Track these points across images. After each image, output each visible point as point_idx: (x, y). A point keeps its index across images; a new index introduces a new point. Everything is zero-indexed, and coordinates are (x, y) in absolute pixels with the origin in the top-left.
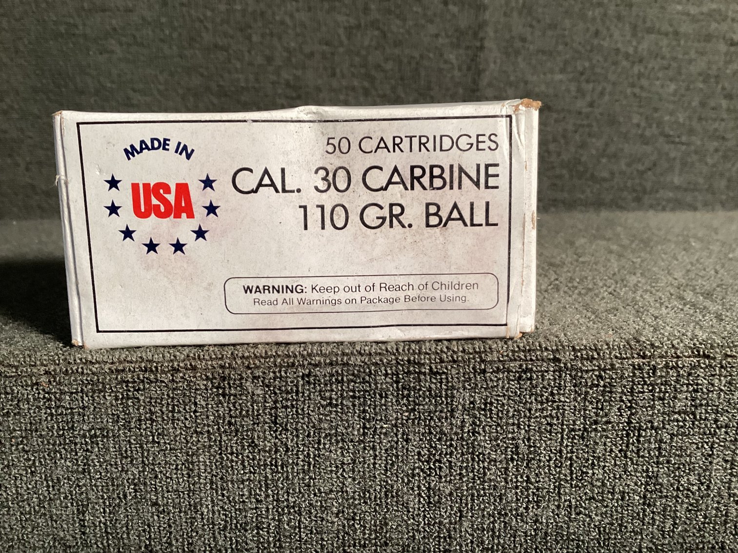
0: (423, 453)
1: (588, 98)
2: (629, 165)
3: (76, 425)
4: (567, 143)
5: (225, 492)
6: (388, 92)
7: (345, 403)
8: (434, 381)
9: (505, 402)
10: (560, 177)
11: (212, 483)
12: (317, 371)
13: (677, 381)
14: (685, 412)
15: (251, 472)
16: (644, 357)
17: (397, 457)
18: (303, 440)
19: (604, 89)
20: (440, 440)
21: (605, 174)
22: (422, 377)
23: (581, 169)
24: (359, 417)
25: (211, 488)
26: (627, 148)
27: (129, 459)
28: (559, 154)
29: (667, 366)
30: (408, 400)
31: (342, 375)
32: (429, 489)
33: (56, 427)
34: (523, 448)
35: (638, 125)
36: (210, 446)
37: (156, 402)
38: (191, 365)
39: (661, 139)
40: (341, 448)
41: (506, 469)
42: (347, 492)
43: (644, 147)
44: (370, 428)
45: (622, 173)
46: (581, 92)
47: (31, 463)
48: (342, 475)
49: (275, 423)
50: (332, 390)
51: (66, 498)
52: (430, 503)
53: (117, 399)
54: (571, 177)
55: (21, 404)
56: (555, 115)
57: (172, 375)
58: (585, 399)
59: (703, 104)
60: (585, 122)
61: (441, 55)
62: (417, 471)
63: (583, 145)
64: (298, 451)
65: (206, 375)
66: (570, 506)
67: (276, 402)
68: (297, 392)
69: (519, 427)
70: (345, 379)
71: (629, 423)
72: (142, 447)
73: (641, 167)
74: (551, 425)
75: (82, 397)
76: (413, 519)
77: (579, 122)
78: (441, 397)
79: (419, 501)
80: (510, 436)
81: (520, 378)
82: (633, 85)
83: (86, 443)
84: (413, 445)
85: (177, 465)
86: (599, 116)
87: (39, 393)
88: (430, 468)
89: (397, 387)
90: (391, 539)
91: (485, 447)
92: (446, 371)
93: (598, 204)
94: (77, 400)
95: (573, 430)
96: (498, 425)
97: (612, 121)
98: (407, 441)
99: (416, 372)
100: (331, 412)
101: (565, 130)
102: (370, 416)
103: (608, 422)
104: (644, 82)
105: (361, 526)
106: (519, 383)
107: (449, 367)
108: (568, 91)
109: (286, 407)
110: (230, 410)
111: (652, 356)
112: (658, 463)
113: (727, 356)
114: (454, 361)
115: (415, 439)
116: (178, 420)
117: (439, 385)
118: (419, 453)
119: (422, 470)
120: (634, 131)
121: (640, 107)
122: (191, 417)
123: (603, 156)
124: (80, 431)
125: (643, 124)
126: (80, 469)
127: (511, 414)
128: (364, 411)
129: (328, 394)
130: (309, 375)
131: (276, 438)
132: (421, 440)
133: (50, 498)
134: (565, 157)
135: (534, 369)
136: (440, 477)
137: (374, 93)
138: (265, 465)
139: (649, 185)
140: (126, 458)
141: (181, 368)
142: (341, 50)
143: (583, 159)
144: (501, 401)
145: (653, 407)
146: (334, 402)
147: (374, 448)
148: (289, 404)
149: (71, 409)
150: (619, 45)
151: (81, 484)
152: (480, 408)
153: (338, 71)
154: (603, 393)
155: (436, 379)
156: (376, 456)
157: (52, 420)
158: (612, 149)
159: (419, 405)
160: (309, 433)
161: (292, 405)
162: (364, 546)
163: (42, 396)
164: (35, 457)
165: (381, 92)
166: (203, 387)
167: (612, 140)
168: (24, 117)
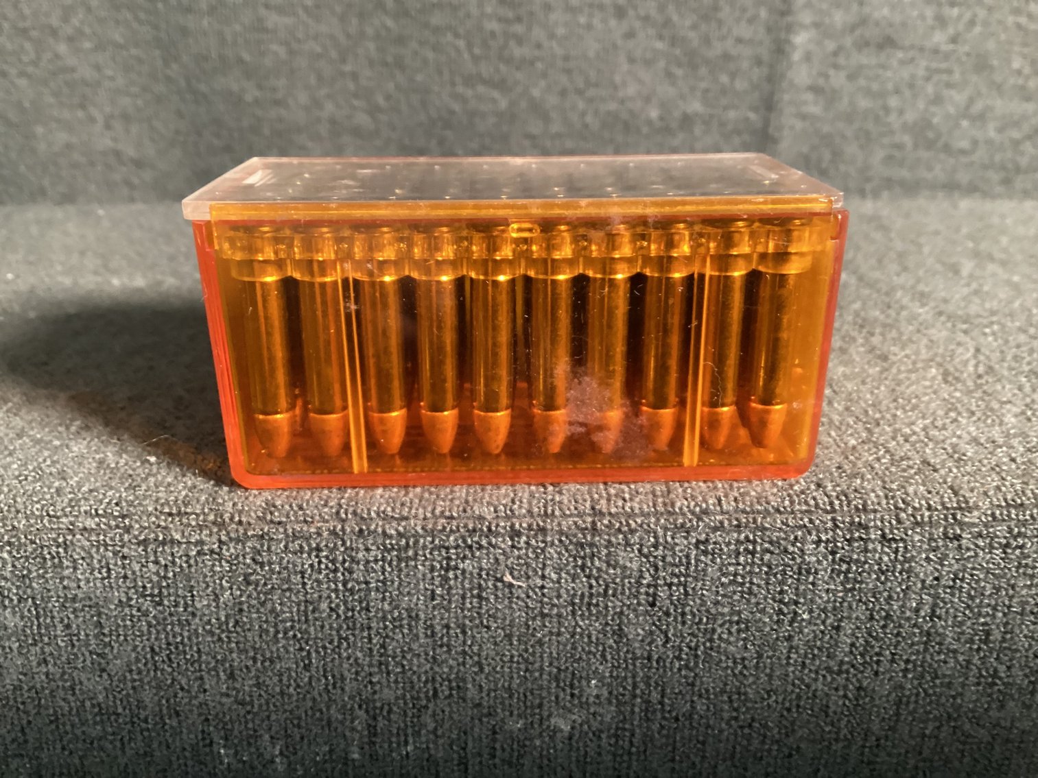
0: (858, 645)
1: (951, 31)
2: (1000, 130)
3: (372, 604)
4: (915, 96)
5: (576, 692)
6: (653, 13)
7: (755, 580)
8: (886, 550)
9: (982, 576)
10: (899, 147)
15: (613, 666)
17: (820, 649)
18: (690, 628)
19: (975, 15)
20: (884, 627)
21: (964, 144)
22: (871, 546)
23: (931, 135)
24: (774, 599)
25: (558, 686)
26: (1001, 106)
27: (445, 649)
28: (901, 112)
30: (846, 577)
31: (754, 542)
33: (342, 608)
35: (1019, 72)
36: (559, 634)
37: (488, 574)
38: (538, 525)
40: (745, 639)
42: (745, 694)
43: (1024, 104)
44: (789, 613)
45: (989, 142)
46: (941, 21)
47: (304, 654)
48: (741, 673)
49: (653, 605)
50: (739, 564)
51: (352, 698)
52: (858, 705)
53: (432, 569)
54: (916, 146)
55: (293, 577)
56: (900, 55)
57: (512, 539)
60: (944, 66)
62: (845, 667)
63: (937, 100)
64: (682, 642)
65: (561, 541)
67: (655, 578)
68: (688, 565)
70: (758, 548)
72: (464, 632)
73: (1016, 134)
75: (383, 567)
76: (832, 725)
77: (934, 65)
78: (893, 572)
79: (844, 704)
80: (982, 620)
81: (1008, 545)
83: (386, 627)
84: (845, 635)
85: (512, 657)
86: (964, 59)
87: (320, 562)
88: (865, 662)
89: (833, 560)
92: (904, 536)
93: (951, 187)
94: (375, 571)
96: (968, 607)
97: (981, 65)
98: (838, 628)
99: (862, 539)
100: (735, 592)
101: (913, 76)
102: (790, 599)
105: (760, 735)
106: (1005, 552)
107: (910, 532)
108: (922, 17)
109: (670, 585)
110: (591, 587)
114: (917, 523)
116: (518, 598)
117: (893, 556)
119: (853, 666)
120: (1012, 81)
121: (1025, 45)
122: (536, 594)
123: (964, 116)
124: (376, 612)
126: (374, 662)
127: (988, 593)
128: (781, 592)
129: (731, 569)
131: (654, 624)
132: (858, 628)
133: (330, 699)
134: (910, 117)
135: (1029, 533)
136: (876, 673)
137: (631, 13)
138: (635, 659)
139: (1024, 162)
140: (441, 646)
141: (524, 529)
143: (935, 120)
144: (977, 575)
146: (740, 579)
148: (676, 580)
149: (367, 583)
151: (374, 680)
152: (945, 587)
155: (889, 547)
156: (791, 647)
157: (337, 597)
159: (861, 582)
160: (701, 620)
161: (680, 581)
163: (323, 566)
164: (311, 646)
165: (642, 13)
166: (555, 556)
167: (979, 94)
168: (100, 47)
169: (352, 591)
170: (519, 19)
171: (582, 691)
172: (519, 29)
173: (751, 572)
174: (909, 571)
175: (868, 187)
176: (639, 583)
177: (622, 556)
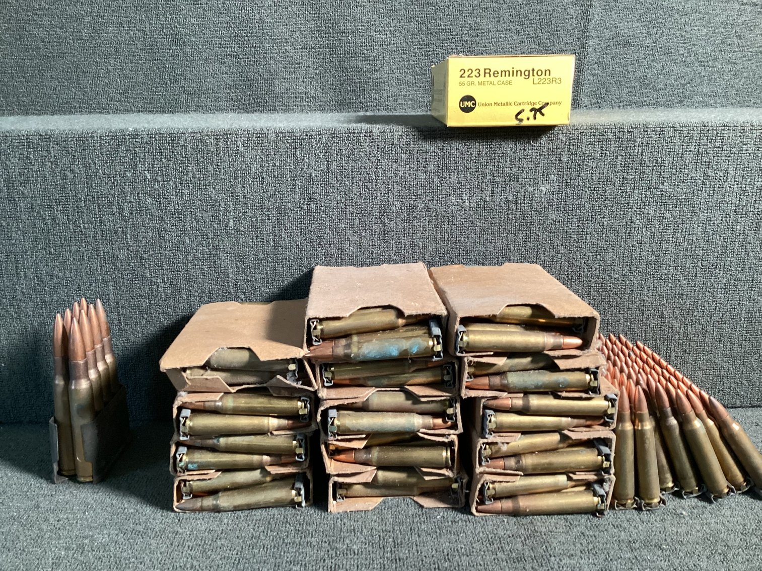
10: (634, 87)
11: (543, 175)
12: (586, 131)
13: (717, 135)
14: (719, 147)
16: (704, 126)
20: (629, 158)
29: (713, 130)
30: (619, 142)
32: (623, 178)
34: (659, 160)
36: (544, 160)
39: (697, 64)
41: (653, 169)
43: (686, 69)
54: (641, 87)
58: (683, 142)
59: (723, 42)
61: (565, 10)
66: (675, 185)
67: (570, 143)
68: (578, 139)
69: (658, 152)
71: (698, 151)
73: (683, 81)
74: (670, 152)
82: (681, 30)
88: (624, 169)
90: (607, 198)
91: (645, 161)
95: (678, 154)
103: (690, 151)
104: (688, 28)
111: (708, 126)
112: (708, 168)
113: (735, 126)
115: (620, 158)
118: (621, 164)
125: (686, 54)
128: (602, 147)
130: (583, 132)
132: (622, 158)
138: (563, 168)
142: (505, 6)
145: (707, 145)
146: (591, 143)
147: (604, 162)
150: (674, 5)
152: (645, 146)
153: (501, 19)
154: (690, 139)
158: (667, 70)
162: (597, 201)
168: (304, 48)
169: (491, 148)
170: (477, 35)
171: (549, 178)
172: (477, 39)
173: (594, 141)
174: (635, 141)
175: (621, 104)
176: (565, 144)
177: (560, 136)
